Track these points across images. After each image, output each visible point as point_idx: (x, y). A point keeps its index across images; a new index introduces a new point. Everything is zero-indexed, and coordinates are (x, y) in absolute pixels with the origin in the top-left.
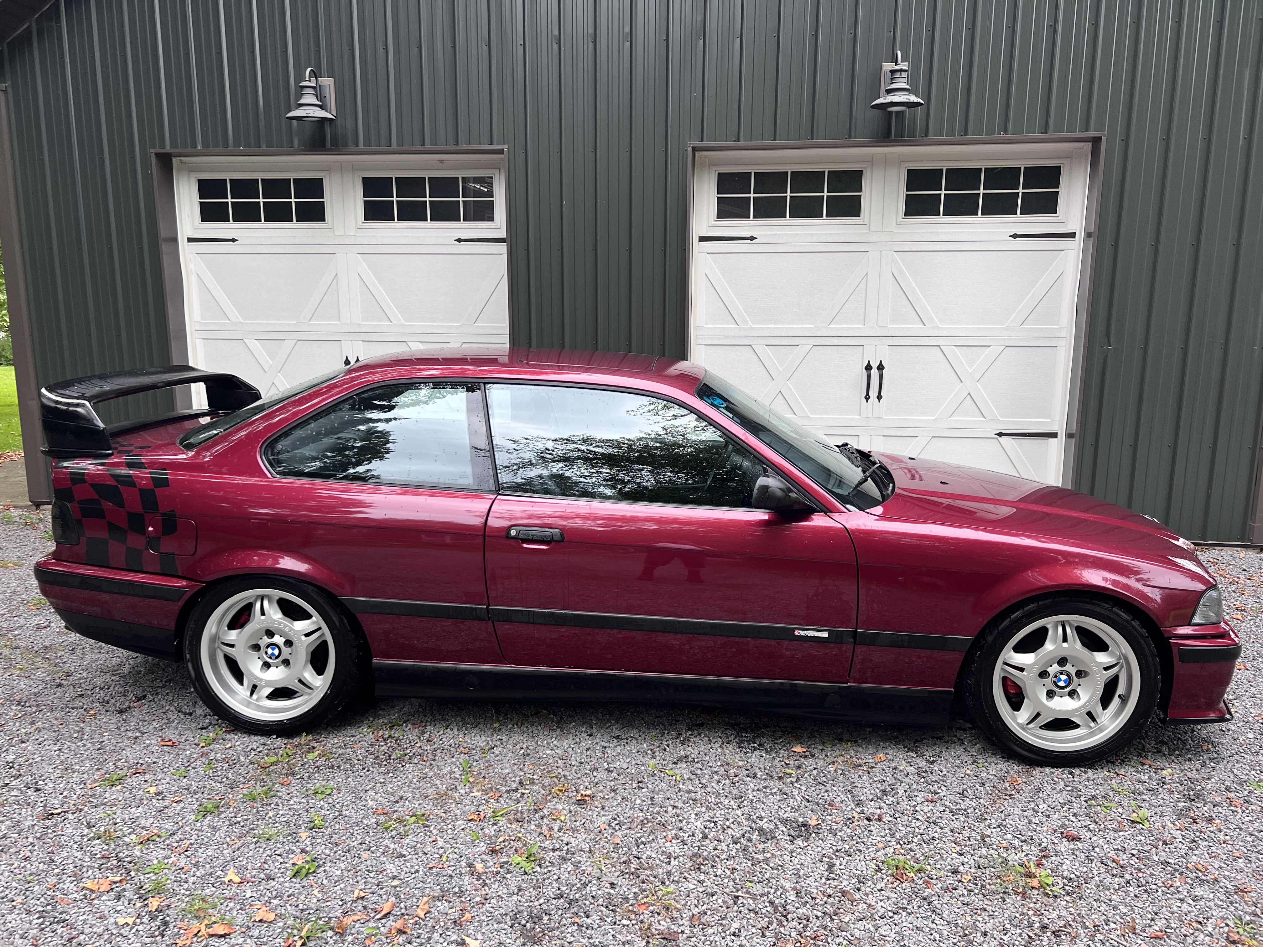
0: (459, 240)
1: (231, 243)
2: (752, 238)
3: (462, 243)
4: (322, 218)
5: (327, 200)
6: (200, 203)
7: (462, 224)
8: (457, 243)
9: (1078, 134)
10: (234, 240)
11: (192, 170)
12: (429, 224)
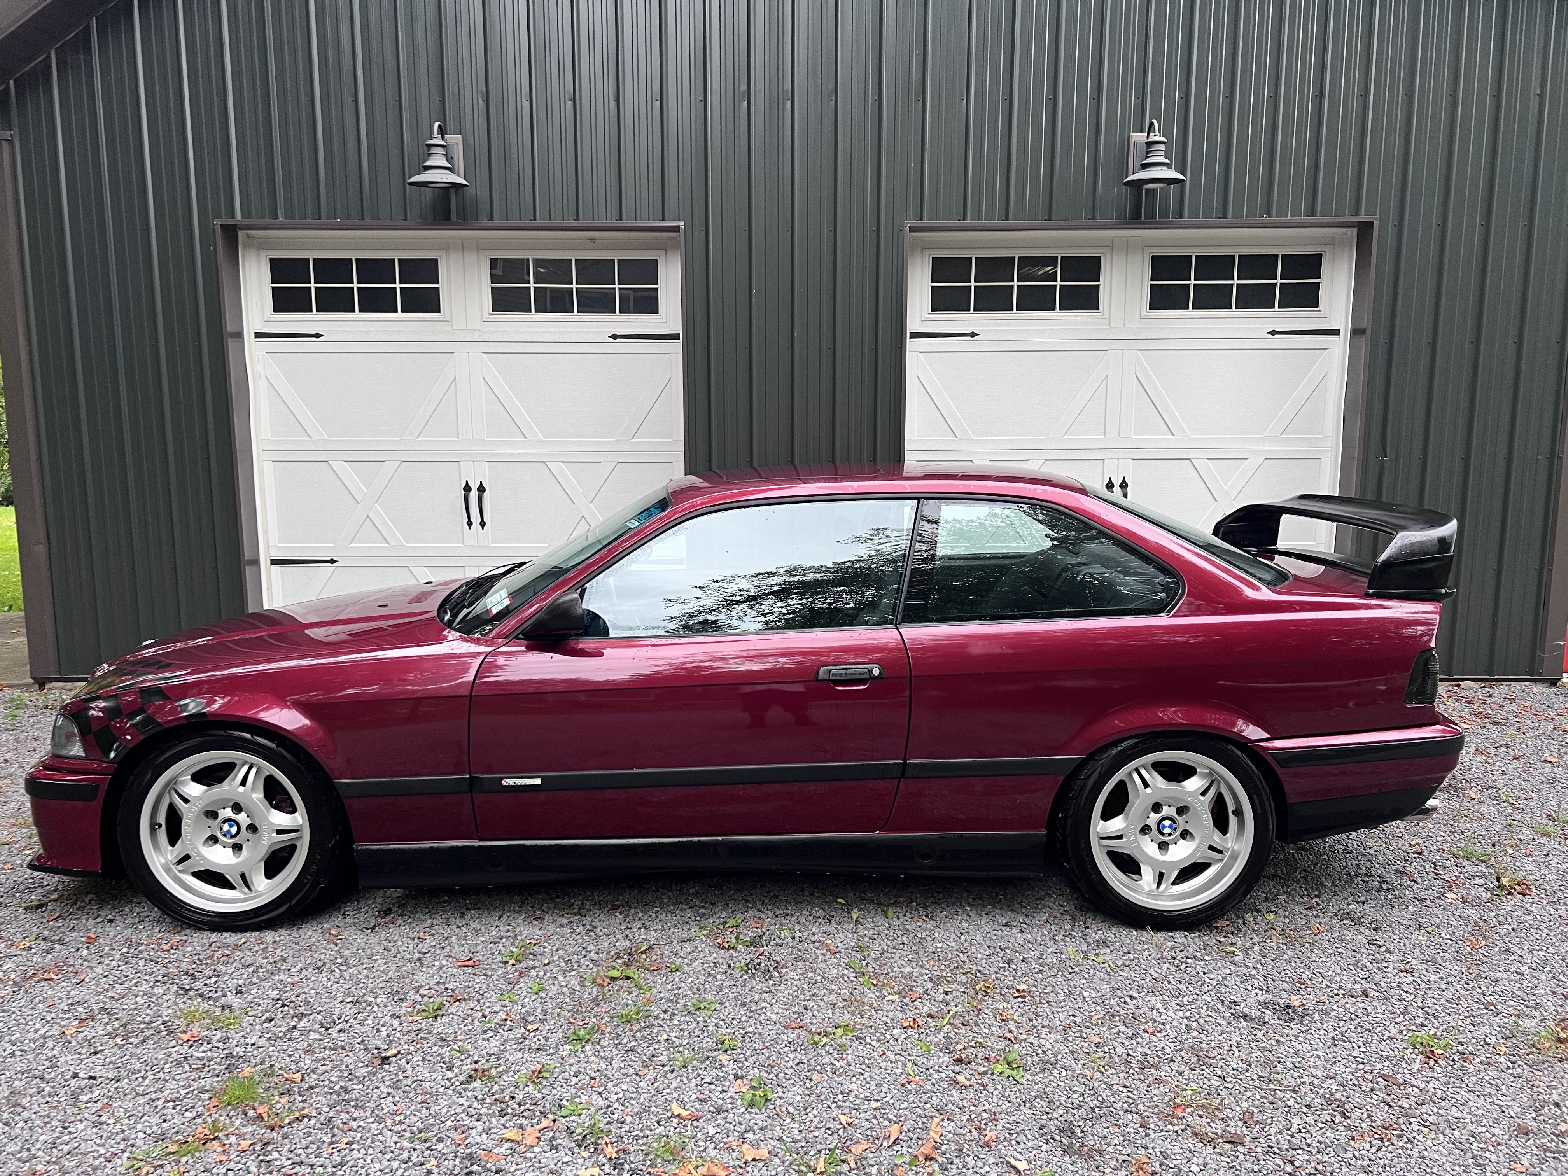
0: (615, 337)
1: (314, 339)
2: (973, 335)
3: (618, 340)
4: (435, 307)
5: (443, 285)
6: (273, 288)
7: (618, 317)
8: (611, 340)
9: (1347, 218)
10: (317, 335)
11: (262, 246)
12: (575, 316)
